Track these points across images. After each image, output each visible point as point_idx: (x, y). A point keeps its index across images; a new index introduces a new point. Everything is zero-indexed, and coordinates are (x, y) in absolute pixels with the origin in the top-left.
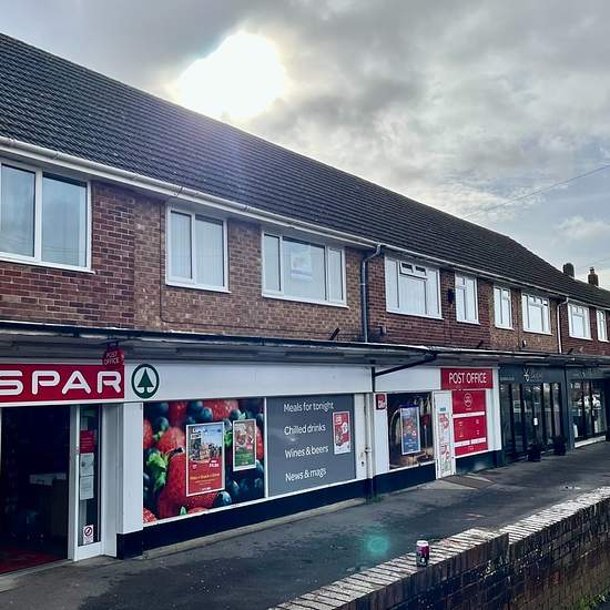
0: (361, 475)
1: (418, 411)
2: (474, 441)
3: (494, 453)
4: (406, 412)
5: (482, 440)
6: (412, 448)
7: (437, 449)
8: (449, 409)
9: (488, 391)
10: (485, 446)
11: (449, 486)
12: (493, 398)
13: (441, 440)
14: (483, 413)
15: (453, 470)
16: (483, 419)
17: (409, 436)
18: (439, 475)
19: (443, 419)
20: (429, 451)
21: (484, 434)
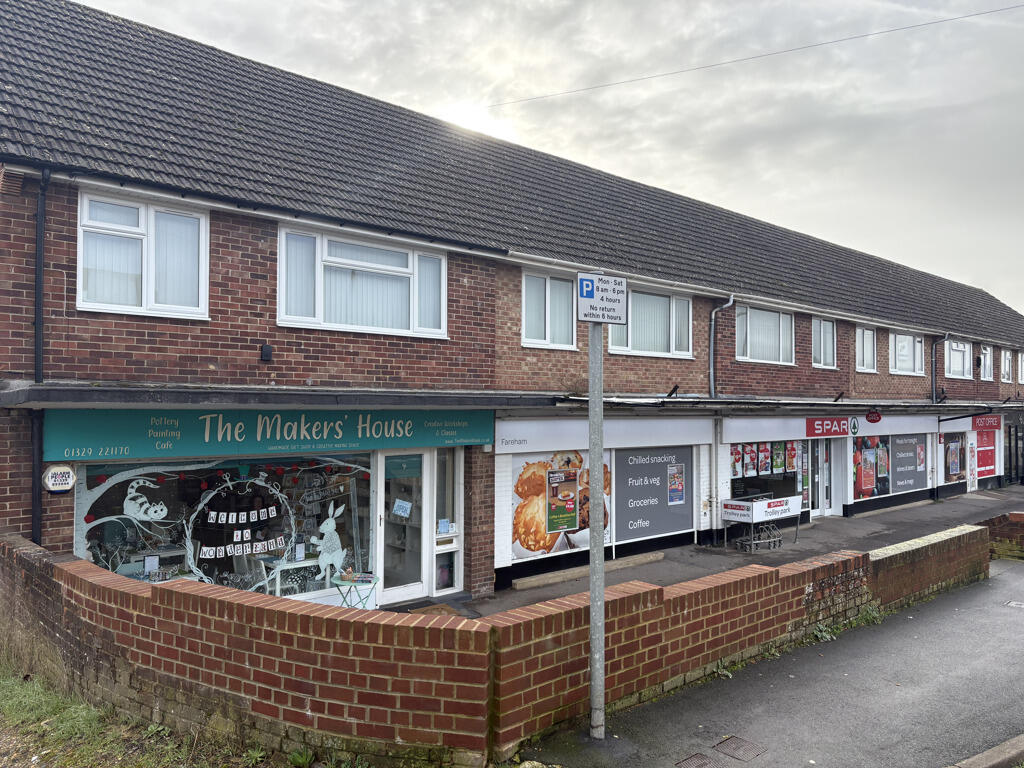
0: (929, 487)
1: (959, 445)
2: (988, 468)
3: (999, 477)
4: (952, 446)
5: (992, 467)
6: (955, 470)
7: (968, 472)
8: (975, 445)
9: (997, 431)
10: (993, 471)
11: (975, 496)
12: (1000, 438)
13: (971, 465)
14: (992, 448)
15: (976, 488)
16: (993, 451)
17: (954, 462)
18: (968, 490)
19: (972, 451)
20: (963, 472)
21: (993, 463)
